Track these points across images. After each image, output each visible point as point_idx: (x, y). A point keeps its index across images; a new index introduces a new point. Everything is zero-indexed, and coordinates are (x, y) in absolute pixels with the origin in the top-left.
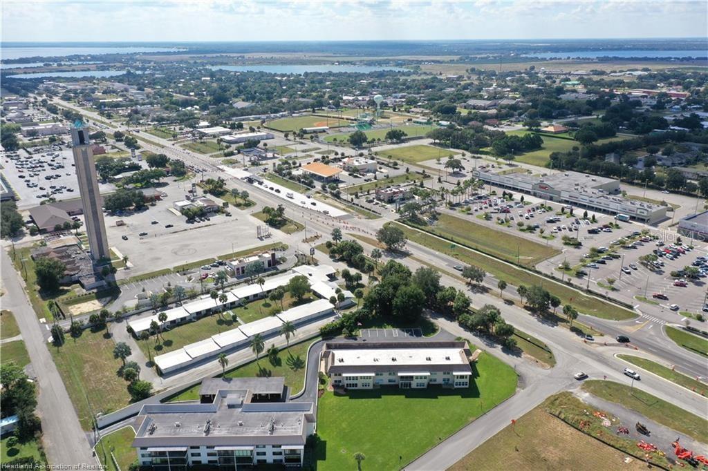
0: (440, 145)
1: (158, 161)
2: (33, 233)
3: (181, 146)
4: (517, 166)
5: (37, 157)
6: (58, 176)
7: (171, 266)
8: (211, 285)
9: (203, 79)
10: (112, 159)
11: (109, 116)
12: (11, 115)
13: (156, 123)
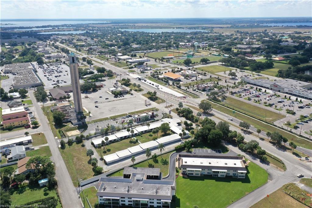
0: (225, 65)
1: (102, 70)
2: (51, 100)
3: (110, 64)
4: (262, 76)
5: (51, 67)
6: (60, 76)
7: (108, 116)
8: (126, 126)
9: (118, 35)
10: (82, 69)
11: (80, 51)
12: (40, 50)
13: (99, 54)
